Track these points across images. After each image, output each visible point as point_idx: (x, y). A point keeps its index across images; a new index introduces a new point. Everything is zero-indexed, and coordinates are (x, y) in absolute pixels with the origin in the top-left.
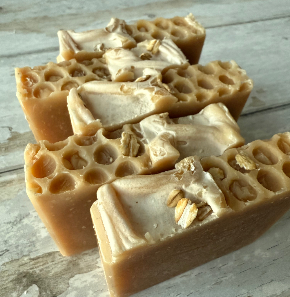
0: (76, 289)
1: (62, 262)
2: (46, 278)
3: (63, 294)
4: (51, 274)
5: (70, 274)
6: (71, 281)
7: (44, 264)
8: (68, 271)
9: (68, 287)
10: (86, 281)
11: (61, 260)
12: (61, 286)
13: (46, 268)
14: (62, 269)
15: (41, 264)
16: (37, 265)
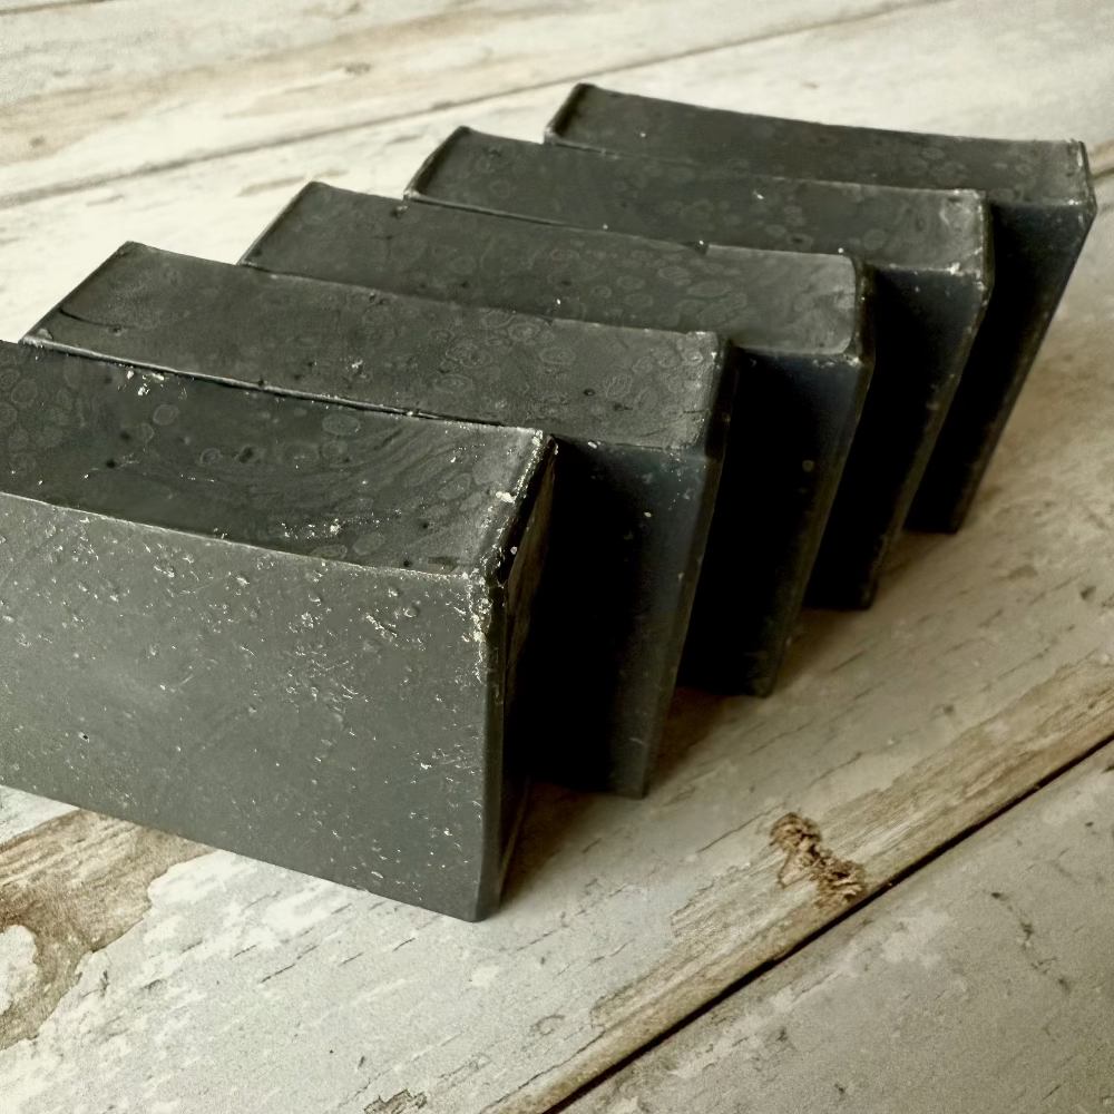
0: (180, 908)
1: (115, 835)
2: (61, 897)
3: (130, 936)
4: (74, 883)
5: (150, 868)
6: (157, 888)
7: (43, 857)
8: (140, 861)
9: (146, 909)
10: (212, 879)
11: (110, 831)
12: (119, 911)
13: (56, 865)
14: (116, 857)
15: (36, 856)
16: (17, 865)
